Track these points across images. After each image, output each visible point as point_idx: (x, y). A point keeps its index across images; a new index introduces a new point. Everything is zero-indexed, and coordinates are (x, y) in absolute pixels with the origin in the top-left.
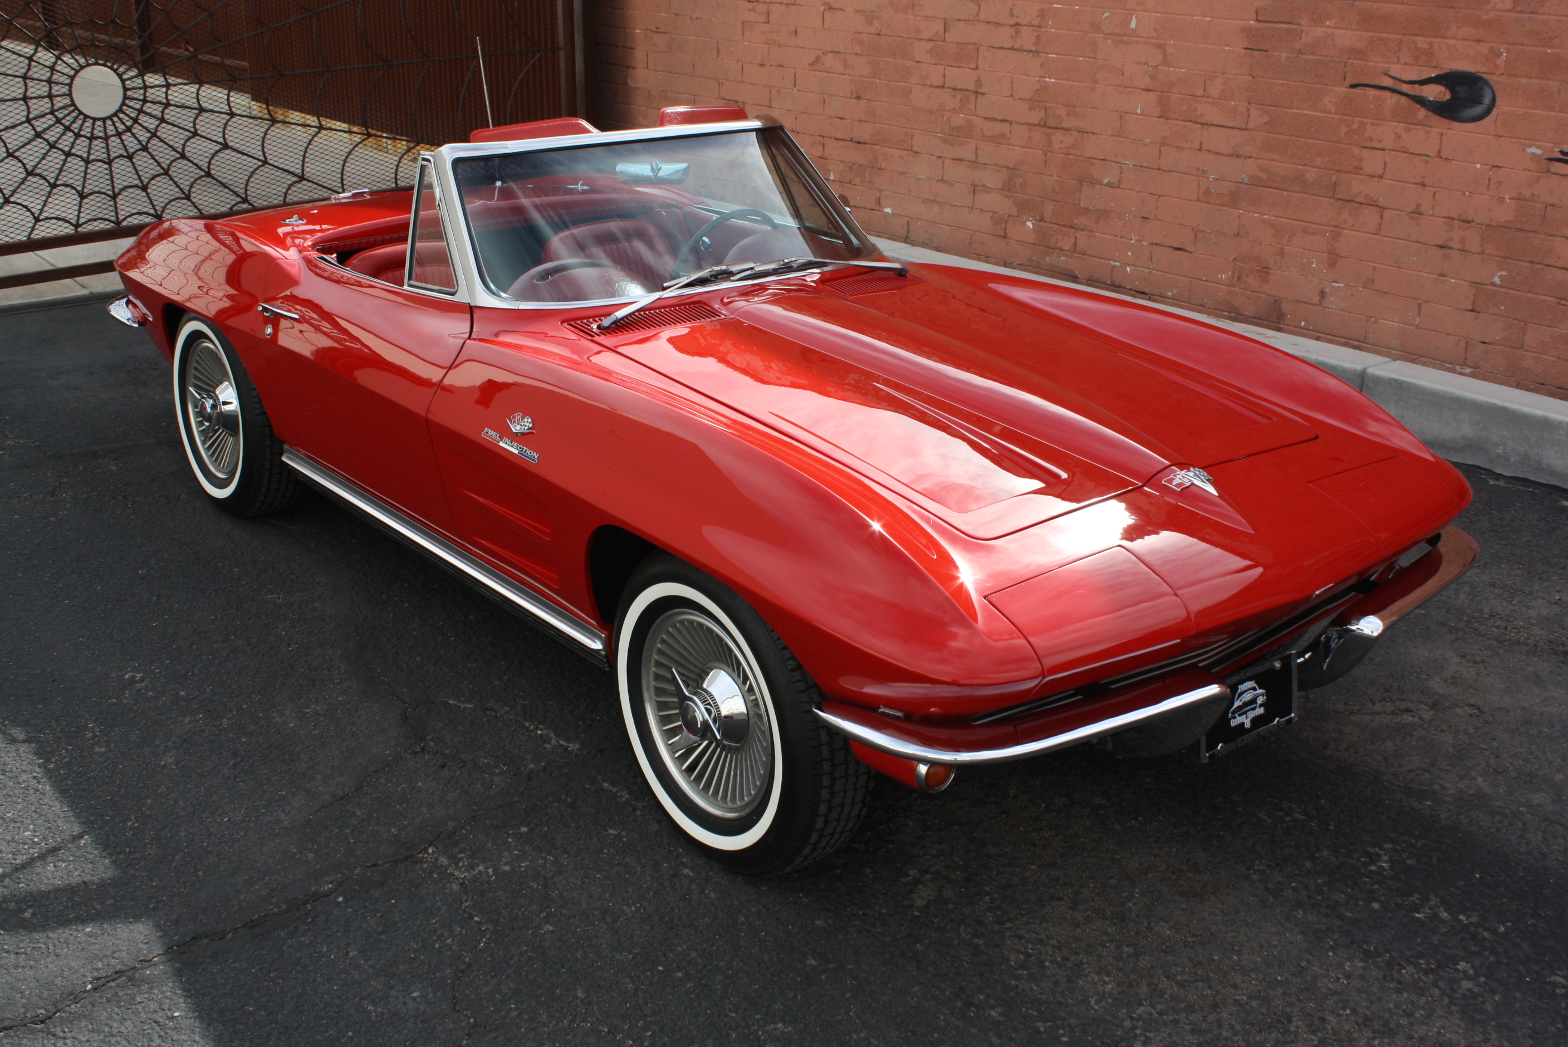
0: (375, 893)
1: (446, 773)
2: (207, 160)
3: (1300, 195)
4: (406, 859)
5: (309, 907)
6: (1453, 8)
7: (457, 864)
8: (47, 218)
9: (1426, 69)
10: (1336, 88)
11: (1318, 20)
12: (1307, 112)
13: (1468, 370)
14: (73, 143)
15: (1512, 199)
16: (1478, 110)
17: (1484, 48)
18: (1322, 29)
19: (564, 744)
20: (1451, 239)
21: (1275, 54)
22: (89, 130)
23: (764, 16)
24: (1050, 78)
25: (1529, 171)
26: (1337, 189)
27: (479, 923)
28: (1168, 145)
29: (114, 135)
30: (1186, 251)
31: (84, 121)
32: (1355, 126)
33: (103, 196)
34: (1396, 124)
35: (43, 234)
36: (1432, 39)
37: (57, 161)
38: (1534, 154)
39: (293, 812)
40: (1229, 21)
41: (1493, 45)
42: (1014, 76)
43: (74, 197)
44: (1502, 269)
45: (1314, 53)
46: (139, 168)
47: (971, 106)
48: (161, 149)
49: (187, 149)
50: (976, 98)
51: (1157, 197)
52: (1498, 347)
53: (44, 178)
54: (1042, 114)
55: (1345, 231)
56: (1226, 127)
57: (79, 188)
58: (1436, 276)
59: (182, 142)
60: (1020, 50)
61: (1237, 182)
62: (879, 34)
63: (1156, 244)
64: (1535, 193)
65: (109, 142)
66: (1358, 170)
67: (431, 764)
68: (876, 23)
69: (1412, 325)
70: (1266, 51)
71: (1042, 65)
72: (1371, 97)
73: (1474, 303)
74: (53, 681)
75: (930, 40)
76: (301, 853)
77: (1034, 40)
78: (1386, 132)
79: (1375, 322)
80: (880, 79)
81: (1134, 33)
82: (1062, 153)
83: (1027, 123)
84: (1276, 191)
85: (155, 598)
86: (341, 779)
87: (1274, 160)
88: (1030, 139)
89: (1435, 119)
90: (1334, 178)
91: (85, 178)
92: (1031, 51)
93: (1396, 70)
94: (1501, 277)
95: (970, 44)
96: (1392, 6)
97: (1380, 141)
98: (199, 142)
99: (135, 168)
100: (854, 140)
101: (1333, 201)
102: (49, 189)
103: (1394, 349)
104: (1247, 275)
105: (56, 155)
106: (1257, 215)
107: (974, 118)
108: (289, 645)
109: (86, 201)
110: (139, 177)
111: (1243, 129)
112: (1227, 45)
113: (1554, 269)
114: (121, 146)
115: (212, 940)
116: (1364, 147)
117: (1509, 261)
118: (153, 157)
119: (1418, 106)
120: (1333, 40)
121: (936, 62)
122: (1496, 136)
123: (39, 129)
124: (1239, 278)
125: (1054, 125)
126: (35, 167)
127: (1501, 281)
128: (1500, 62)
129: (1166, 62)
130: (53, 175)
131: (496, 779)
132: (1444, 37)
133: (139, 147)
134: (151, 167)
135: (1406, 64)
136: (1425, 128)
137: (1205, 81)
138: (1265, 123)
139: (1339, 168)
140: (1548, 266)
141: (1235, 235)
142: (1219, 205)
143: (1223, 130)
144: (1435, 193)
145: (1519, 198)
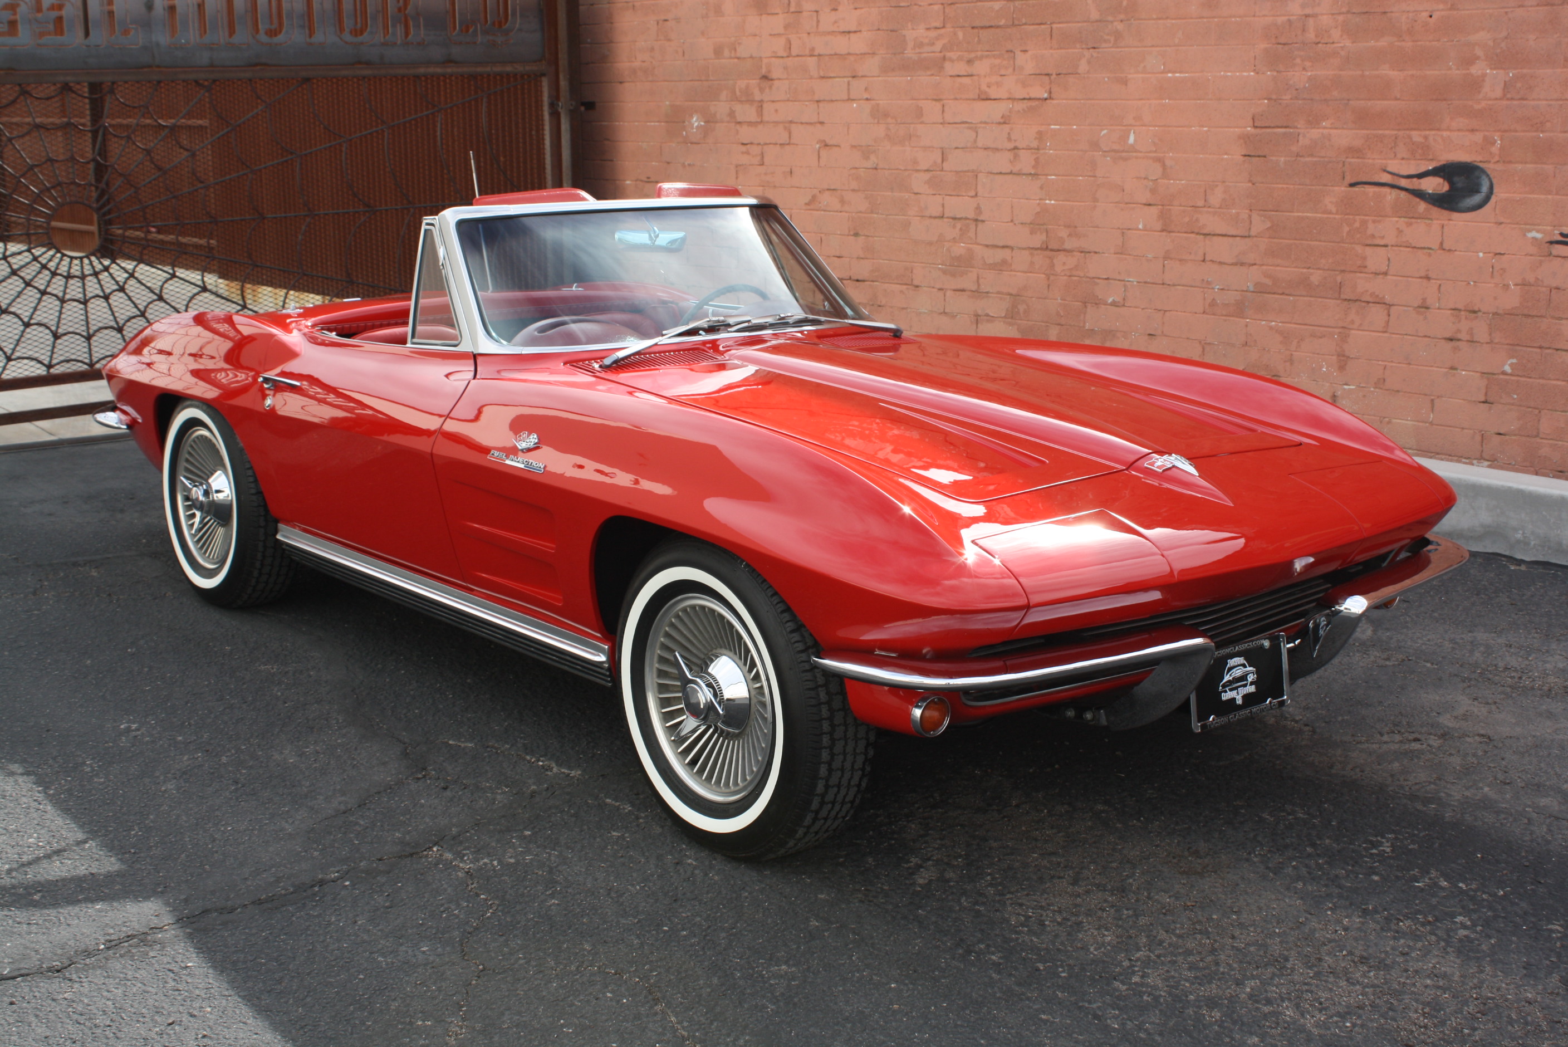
0: (383, 879)
1: (448, 793)
2: (185, 303)
3: (1305, 298)
4: (411, 855)
5: (316, 889)
6: (1445, 100)
7: (462, 858)
8: (19, 358)
9: (1423, 162)
10: (1336, 188)
11: (1314, 122)
12: (1308, 214)
13: (1487, 463)
14: (49, 282)
15: (1516, 285)
16: (1477, 199)
17: (1478, 137)
18: (1320, 131)
19: (566, 771)
20: (1459, 331)
21: (1274, 158)
22: (66, 269)
23: (759, 158)
24: (1050, 200)
25: (1531, 255)
26: (1342, 290)
27: (486, 900)
28: (1171, 259)
29: (91, 275)
31: (61, 260)
32: (1357, 225)
33: (78, 337)
34: (1397, 219)
35: (14, 375)
36: (1427, 132)
37: (31, 299)
38: (1534, 238)
39: (297, 823)
40: (1227, 129)
41: (1487, 133)
42: (1014, 200)
43: (48, 337)
44: (1513, 357)
45: (1312, 155)
46: (115, 309)
47: (972, 234)
48: (138, 291)
49: (165, 291)
50: (976, 226)
51: (1162, 312)
52: (1514, 438)
53: (17, 316)
54: (1044, 237)
55: (1353, 332)
56: (1229, 236)
57: (53, 328)
58: (1446, 370)
59: (160, 283)
60: (1019, 174)
61: (1243, 291)
62: (876, 169)
64: (1539, 277)
65: (86, 281)
66: (1362, 268)
67: (433, 787)
68: (873, 158)
69: (1426, 422)
70: (1265, 157)
71: (1041, 188)
72: (1371, 195)
73: (1486, 394)
74: (48, 731)
75: (927, 170)
76: (306, 851)
77: (1033, 163)
78: (1388, 229)
79: (1389, 422)
80: (877, 214)
81: (1133, 149)
82: (1065, 275)
83: (1029, 248)
84: (1281, 296)
85: (146, 669)
86: (343, 798)
87: (1278, 266)
88: (1032, 263)
89: (1435, 211)
90: (1339, 279)
91: (59, 317)
92: (1031, 174)
93: (1394, 166)
94: (1511, 365)
95: (968, 171)
96: (1386, 102)
97: (1383, 237)
98: (177, 285)
99: (111, 309)
100: (853, 278)
101: (1339, 302)
102: (22, 328)
103: (1410, 449)
105: (31, 294)
106: (1264, 322)
107: (975, 246)
108: (285, 703)
109: (59, 341)
110: (115, 318)
111: (1246, 237)
112: (1226, 154)
114: (97, 286)
115: (221, 913)
116: (1367, 245)
117: (1518, 348)
118: (130, 298)
119: (1418, 200)
120: (1330, 140)
121: (934, 193)
122: (1496, 223)
123: (15, 267)
125: (1056, 247)
126: (10, 305)
127: (1512, 369)
128: (1495, 149)
129: (1165, 175)
130: (28, 314)
131: (498, 797)
132: (1438, 130)
133: (116, 287)
134: (128, 308)
135: (1403, 159)
136: (1426, 221)
137: (1205, 191)
138: (1267, 229)
139: (1343, 268)
140: (1557, 350)
141: (1243, 346)
142: (1226, 316)
143: (1225, 239)
144: (1440, 285)
145: (1524, 284)
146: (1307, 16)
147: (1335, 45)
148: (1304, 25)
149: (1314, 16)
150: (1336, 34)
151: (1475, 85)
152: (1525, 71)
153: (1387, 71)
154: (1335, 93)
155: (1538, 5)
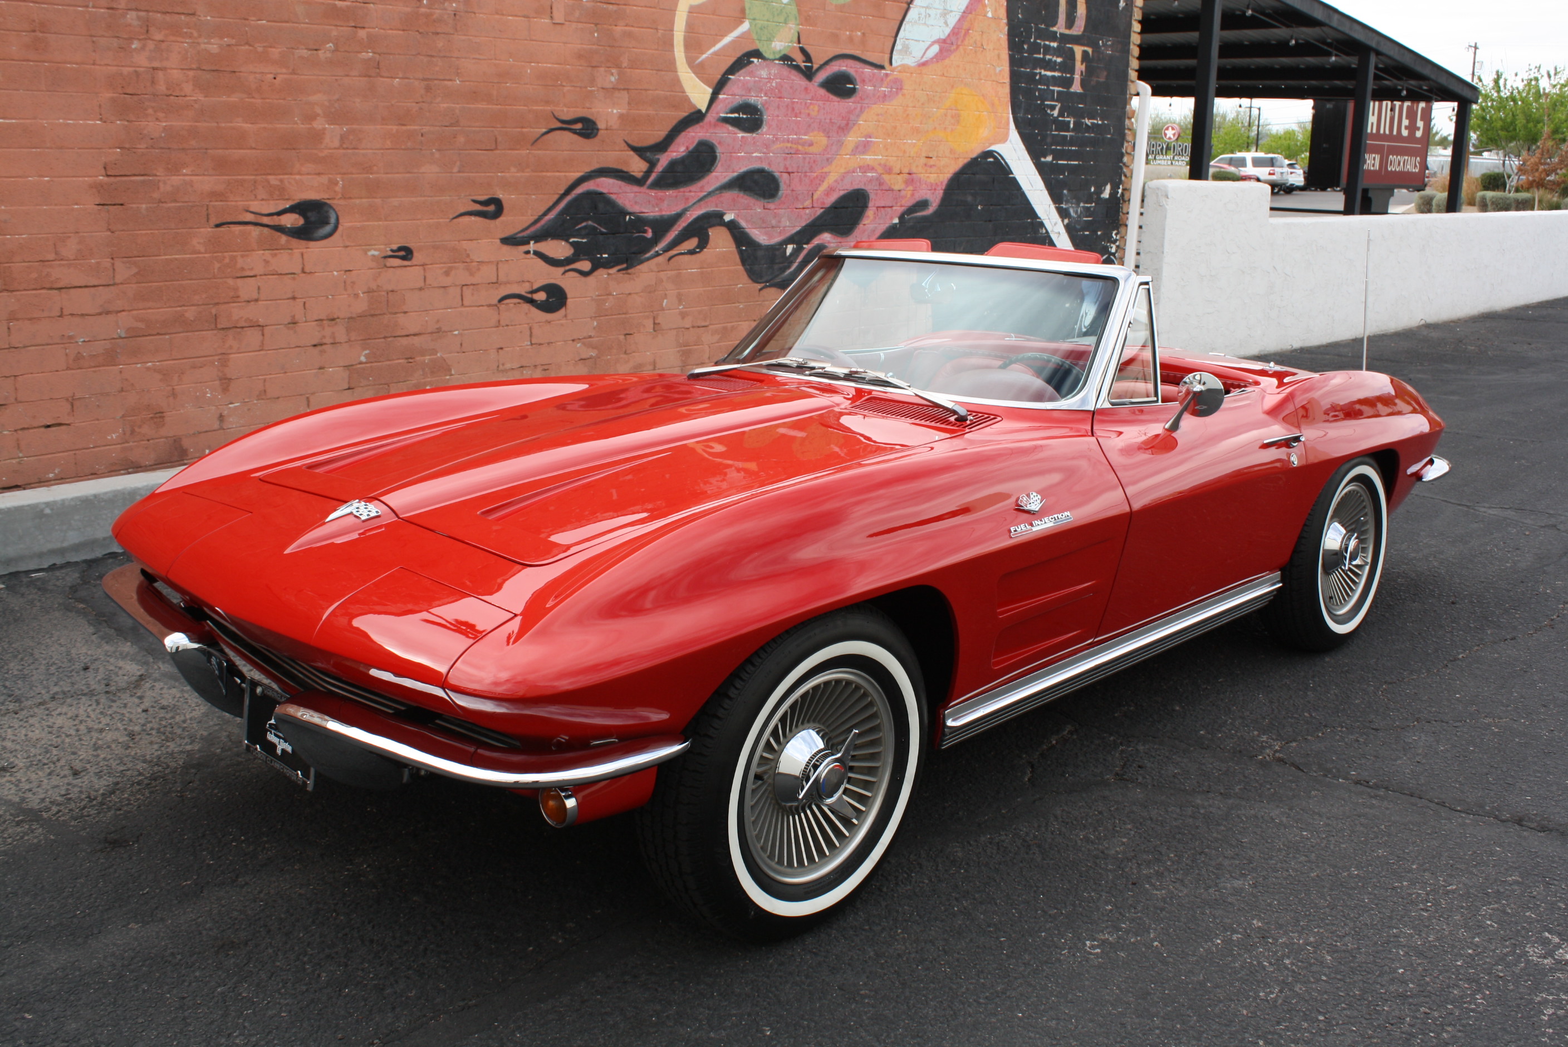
3: (182, 334)
6: (294, 149)
9: (281, 202)
10: (202, 230)
11: (174, 169)
12: (177, 256)
15: (364, 293)
16: (328, 229)
17: (324, 179)
18: (181, 177)
20: (324, 337)
21: (134, 206)
25: (372, 269)
26: (218, 320)
28: (17, 320)
30: (60, 425)
32: (227, 260)
34: (262, 252)
36: (282, 177)
38: (373, 256)
40: (74, 179)
41: (330, 176)
44: (365, 349)
45: (176, 201)
55: (232, 356)
56: (90, 287)
58: (316, 371)
61: (113, 339)
63: (23, 429)
64: (379, 285)
66: (235, 298)
70: (122, 205)
72: (237, 233)
73: (349, 383)
78: (255, 261)
84: (156, 337)
87: (150, 308)
89: (295, 242)
90: (214, 311)
93: (256, 206)
94: (366, 356)
96: (242, 151)
97: (252, 269)
101: (215, 332)
104: (140, 427)
106: (139, 366)
111: (108, 285)
112: (77, 204)
113: (399, 339)
116: (238, 278)
117: (369, 341)
119: (279, 234)
120: (192, 186)
122: (344, 247)
124: (133, 432)
127: (366, 358)
128: (338, 189)
132: (291, 174)
135: (263, 200)
136: (288, 251)
137: (55, 245)
138: (134, 275)
139: (216, 301)
140: (395, 337)
141: (119, 392)
142: (95, 367)
143: (86, 290)
144: (305, 303)
145: (369, 291)
146: (154, 69)
147: (188, 98)
148: (153, 78)
149: (164, 69)
150: (188, 88)
151: (317, 137)
152: (355, 127)
153: (240, 124)
154: (193, 143)
155: (360, 76)
